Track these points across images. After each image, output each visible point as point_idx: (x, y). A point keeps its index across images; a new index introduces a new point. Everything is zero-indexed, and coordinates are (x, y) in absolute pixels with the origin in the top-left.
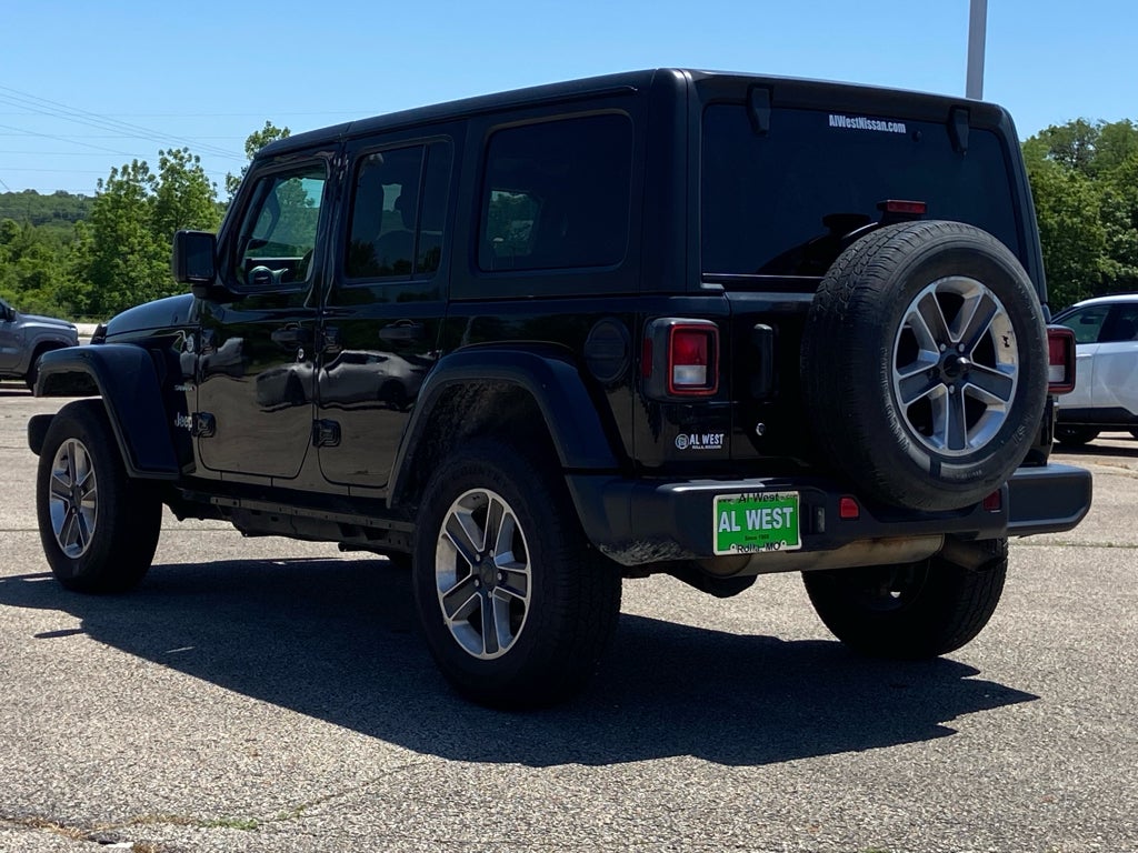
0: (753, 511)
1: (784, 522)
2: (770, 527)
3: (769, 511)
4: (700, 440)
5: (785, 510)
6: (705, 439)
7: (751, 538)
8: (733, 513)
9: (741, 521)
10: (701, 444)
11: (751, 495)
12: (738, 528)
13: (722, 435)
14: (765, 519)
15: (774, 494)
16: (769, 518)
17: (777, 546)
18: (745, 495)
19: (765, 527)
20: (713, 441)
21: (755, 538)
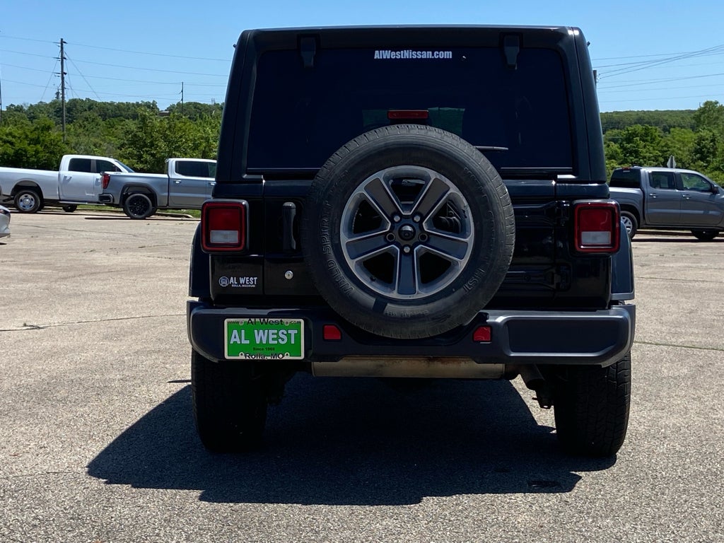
0: (261, 331)
1: (289, 339)
2: (276, 342)
3: (276, 331)
4: (238, 281)
5: (289, 332)
6: (242, 281)
7: (258, 349)
8: (243, 331)
9: (250, 336)
10: (239, 283)
11: (258, 320)
12: (248, 342)
13: (255, 278)
14: (271, 337)
15: (279, 320)
16: (275, 336)
17: (281, 356)
18: (253, 320)
19: (271, 342)
20: (249, 282)
21: (263, 349)
